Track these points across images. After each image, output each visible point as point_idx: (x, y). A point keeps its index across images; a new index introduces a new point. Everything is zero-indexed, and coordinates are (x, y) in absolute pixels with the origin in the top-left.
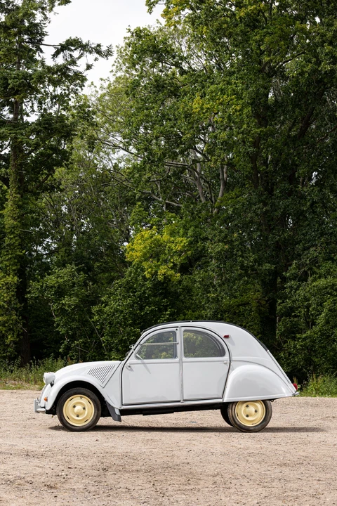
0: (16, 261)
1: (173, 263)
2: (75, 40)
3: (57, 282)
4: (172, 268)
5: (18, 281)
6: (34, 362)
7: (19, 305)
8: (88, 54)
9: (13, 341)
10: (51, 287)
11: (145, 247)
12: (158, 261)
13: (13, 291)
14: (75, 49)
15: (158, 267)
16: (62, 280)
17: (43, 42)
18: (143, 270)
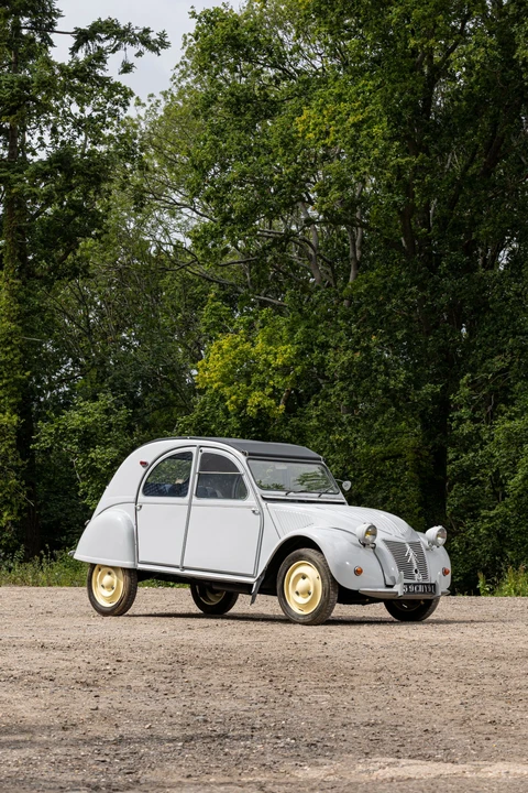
0: (15, 389)
1: (274, 387)
2: (106, 22)
3: (83, 423)
4: (271, 396)
5: (18, 422)
6: (46, 553)
7: (20, 463)
8: (128, 46)
9: (12, 522)
10: (74, 431)
11: (226, 365)
12: (249, 383)
13: (11, 439)
14: (107, 38)
15: (249, 393)
16: (90, 420)
17: (56, 28)
18: (223, 399)
